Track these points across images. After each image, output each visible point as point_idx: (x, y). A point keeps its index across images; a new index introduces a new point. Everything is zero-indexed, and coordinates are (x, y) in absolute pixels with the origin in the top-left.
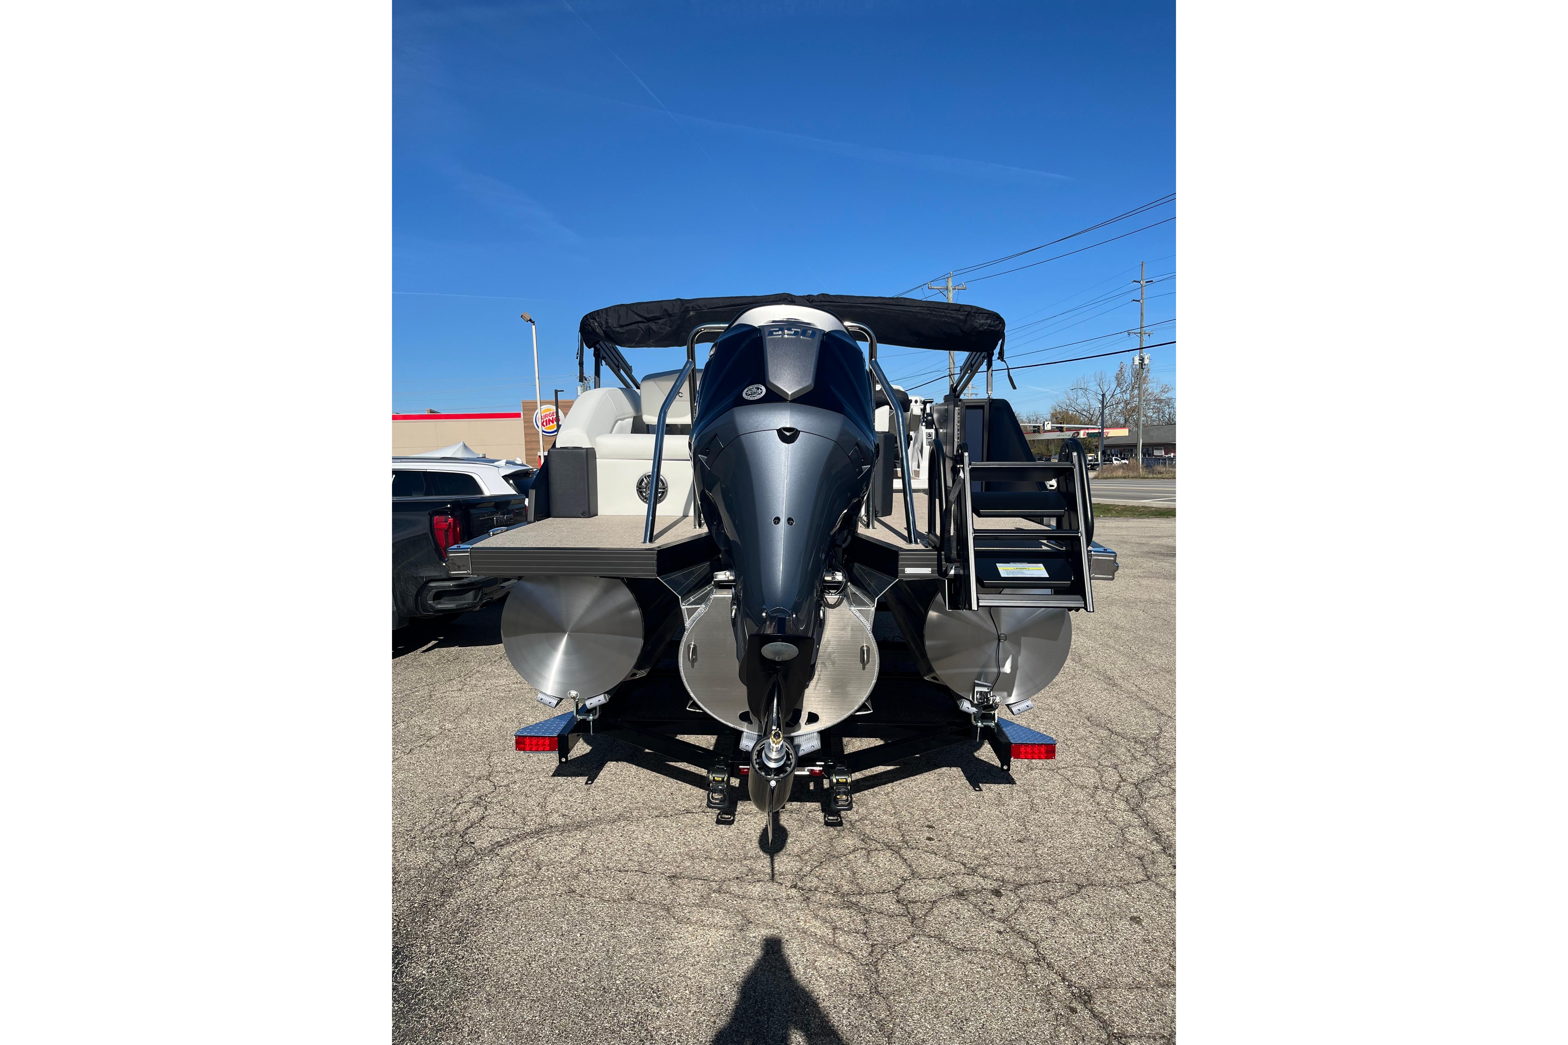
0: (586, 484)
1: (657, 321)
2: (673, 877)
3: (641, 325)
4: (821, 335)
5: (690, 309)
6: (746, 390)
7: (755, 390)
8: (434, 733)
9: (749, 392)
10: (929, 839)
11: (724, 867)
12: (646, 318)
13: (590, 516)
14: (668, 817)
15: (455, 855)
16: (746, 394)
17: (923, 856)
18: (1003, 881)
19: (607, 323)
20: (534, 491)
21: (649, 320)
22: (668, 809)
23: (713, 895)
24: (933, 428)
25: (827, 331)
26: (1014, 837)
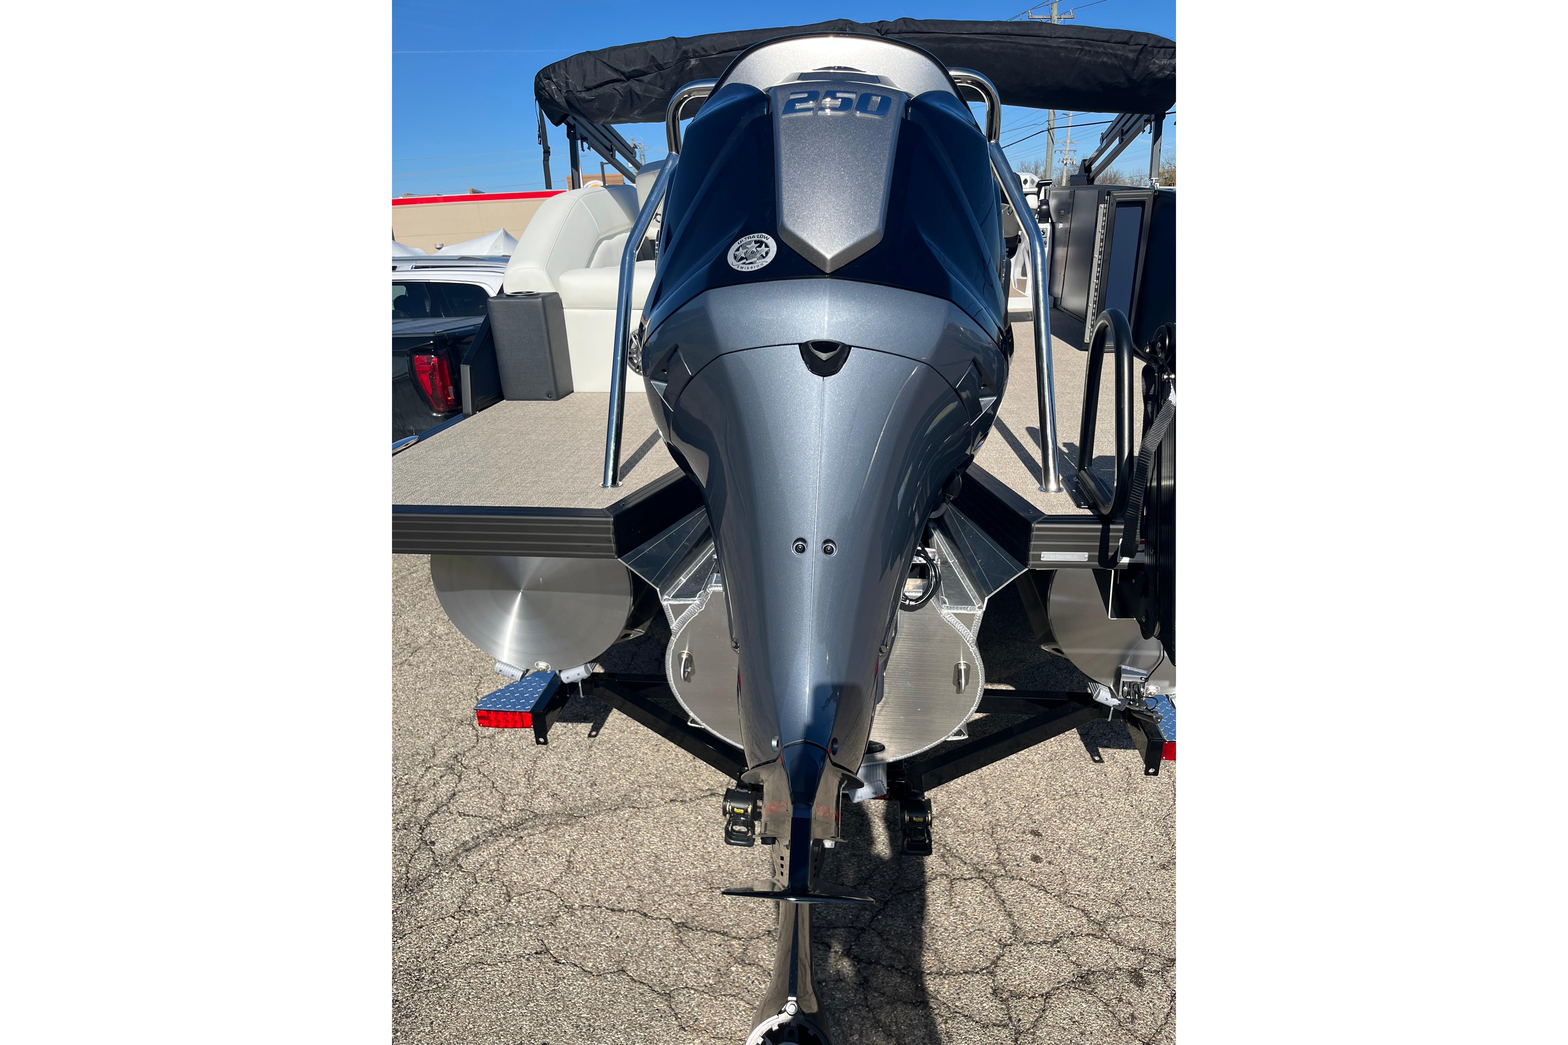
0: (548, 351)
1: (641, 78)
2: (682, 926)
3: (618, 86)
4: (902, 105)
5: (691, 54)
6: (736, 245)
7: (753, 247)
8: (422, 641)
9: (742, 253)
10: (1036, 859)
11: (753, 909)
12: (623, 73)
13: (559, 397)
14: (686, 802)
15: (407, 866)
16: (735, 257)
17: (1028, 894)
18: (1144, 952)
19: (567, 84)
20: (468, 367)
21: (629, 77)
22: (687, 787)
23: (733, 969)
24: (1048, 222)
25: (915, 93)
26: (1155, 859)
